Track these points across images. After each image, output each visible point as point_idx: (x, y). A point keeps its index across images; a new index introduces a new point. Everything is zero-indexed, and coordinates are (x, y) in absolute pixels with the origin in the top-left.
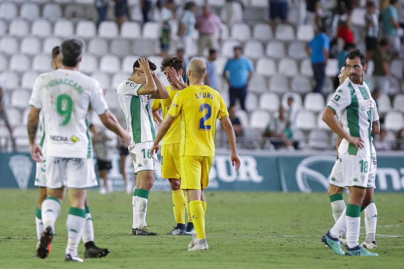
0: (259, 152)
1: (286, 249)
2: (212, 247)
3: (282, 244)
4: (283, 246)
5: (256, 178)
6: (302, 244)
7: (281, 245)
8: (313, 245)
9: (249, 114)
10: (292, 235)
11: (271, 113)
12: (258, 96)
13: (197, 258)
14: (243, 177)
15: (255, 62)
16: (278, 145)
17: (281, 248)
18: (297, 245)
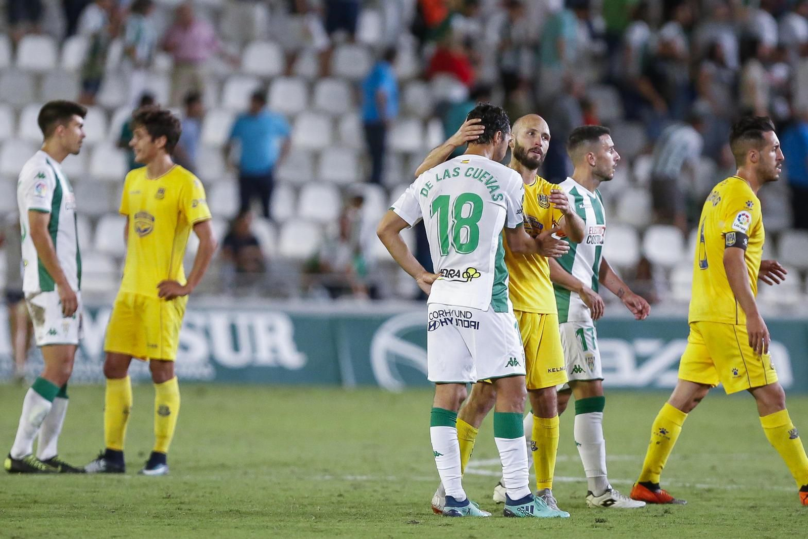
0: (298, 306)
1: (349, 505)
2: (198, 499)
3: (342, 493)
4: (344, 498)
5: (292, 358)
6: (383, 495)
7: (340, 495)
8: (405, 496)
9: (278, 227)
10: (362, 474)
11: (322, 226)
12: (297, 190)
13: (167, 521)
14: (264, 357)
15: (292, 119)
16: (337, 290)
17: (339, 502)
18: (372, 496)
